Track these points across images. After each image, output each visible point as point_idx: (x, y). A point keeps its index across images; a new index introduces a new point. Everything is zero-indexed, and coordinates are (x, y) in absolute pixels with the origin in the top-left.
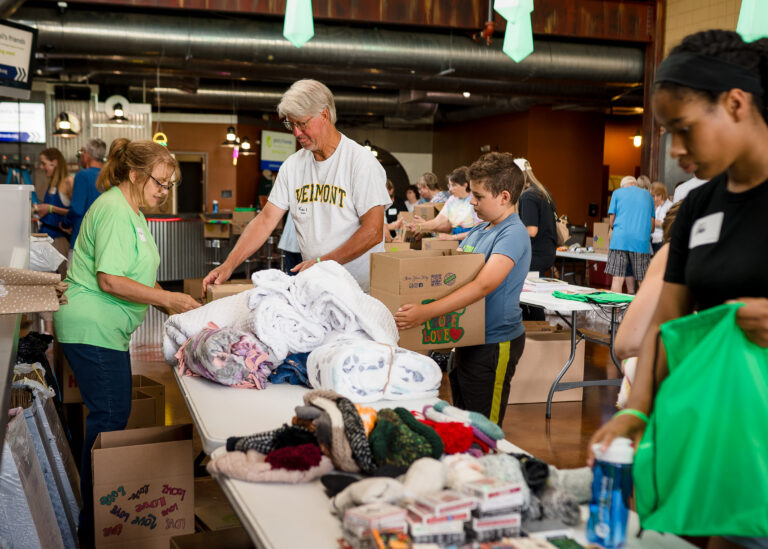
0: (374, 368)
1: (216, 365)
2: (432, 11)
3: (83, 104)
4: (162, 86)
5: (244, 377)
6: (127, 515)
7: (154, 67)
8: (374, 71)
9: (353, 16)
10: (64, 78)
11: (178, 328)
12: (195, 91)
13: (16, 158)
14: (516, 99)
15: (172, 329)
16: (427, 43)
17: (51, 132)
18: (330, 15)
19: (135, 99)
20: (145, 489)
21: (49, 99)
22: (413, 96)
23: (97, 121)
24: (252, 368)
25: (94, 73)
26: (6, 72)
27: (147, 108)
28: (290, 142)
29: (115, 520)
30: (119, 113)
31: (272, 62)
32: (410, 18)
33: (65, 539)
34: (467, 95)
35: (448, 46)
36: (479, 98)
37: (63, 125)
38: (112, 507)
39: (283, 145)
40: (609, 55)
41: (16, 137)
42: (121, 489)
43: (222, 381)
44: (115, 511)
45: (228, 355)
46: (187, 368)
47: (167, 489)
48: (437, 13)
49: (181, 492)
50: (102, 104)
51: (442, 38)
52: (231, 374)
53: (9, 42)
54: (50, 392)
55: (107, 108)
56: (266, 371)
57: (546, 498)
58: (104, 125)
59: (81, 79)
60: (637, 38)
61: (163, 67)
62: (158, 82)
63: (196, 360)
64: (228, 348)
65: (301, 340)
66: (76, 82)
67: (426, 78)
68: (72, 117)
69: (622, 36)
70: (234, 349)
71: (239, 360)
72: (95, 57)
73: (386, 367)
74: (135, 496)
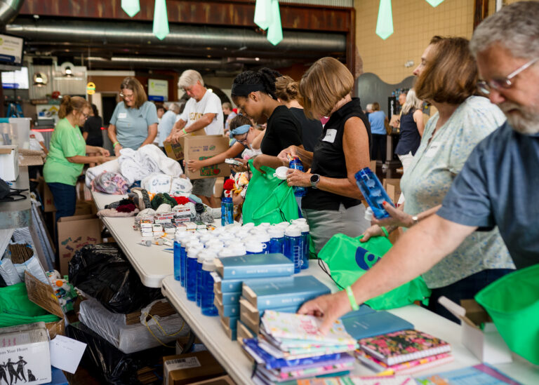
0: (165, 184)
1: (106, 186)
2: (234, 17)
3: (48, 68)
4: (92, 56)
5: (117, 190)
6: (73, 250)
7: (87, 47)
8: (209, 49)
9: (192, 20)
10: (38, 53)
11: (91, 173)
12: (110, 59)
13: (13, 97)
14: (284, 61)
15: (89, 174)
16: (232, 34)
17: (31, 84)
18: (180, 20)
19: (77, 64)
20: (80, 239)
21: (30, 65)
22: (229, 60)
23: (56, 76)
24: (120, 187)
25: (53, 51)
26: (9, 59)
27: (84, 68)
28: (164, 85)
29: (68, 251)
30: (68, 72)
31: (151, 44)
32: (222, 21)
33: (47, 260)
34: (257, 59)
35: (243, 35)
36: (264, 61)
37: (38, 80)
38: (66, 246)
39: (161, 87)
40: (328, 38)
41: (12, 86)
42: (70, 239)
43: (108, 192)
44: (68, 248)
45: (110, 182)
46: (95, 188)
47: (89, 239)
48: (237, 19)
49: (95, 240)
50: (59, 67)
51: (240, 31)
52: (112, 189)
53: (11, 44)
54: (39, 204)
55: (62, 69)
56: (126, 188)
57: (202, 215)
58: (60, 79)
59: (47, 54)
60: (342, 29)
61: (92, 47)
62: (89, 54)
63: (98, 185)
64: (110, 179)
65: (140, 176)
66: (45, 55)
67: (233, 51)
68: (43, 75)
69: (334, 28)
70: (113, 179)
71: (115, 183)
72: (55, 44)
73: (170, 183)
74: (76, 242)
